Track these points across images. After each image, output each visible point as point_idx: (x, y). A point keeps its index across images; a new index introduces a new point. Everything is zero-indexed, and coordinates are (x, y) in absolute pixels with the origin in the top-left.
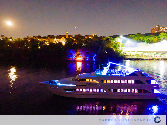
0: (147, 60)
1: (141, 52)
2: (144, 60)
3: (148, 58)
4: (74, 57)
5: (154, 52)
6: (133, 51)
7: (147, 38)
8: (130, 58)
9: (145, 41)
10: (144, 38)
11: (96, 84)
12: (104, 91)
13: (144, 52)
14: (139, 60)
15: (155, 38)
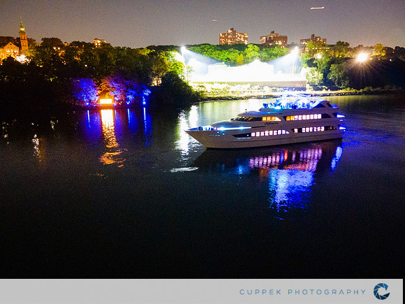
0: (242, 99)
1: (224, 83)
2: (236, 99)
3: (243, 96)
4: (94, 98)
5: (246, 83)
6: (209, 83)
7: (225, 54)
8: (212, 96)
9: (221, 61)
10: (219, 54)
11: (277, 123)
12: (287, 133)
13: (229, 83)
14: (228, 99)
15: (239, 54)
